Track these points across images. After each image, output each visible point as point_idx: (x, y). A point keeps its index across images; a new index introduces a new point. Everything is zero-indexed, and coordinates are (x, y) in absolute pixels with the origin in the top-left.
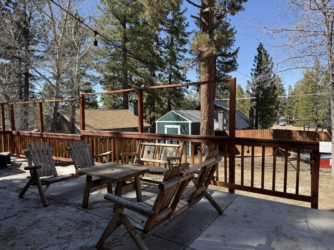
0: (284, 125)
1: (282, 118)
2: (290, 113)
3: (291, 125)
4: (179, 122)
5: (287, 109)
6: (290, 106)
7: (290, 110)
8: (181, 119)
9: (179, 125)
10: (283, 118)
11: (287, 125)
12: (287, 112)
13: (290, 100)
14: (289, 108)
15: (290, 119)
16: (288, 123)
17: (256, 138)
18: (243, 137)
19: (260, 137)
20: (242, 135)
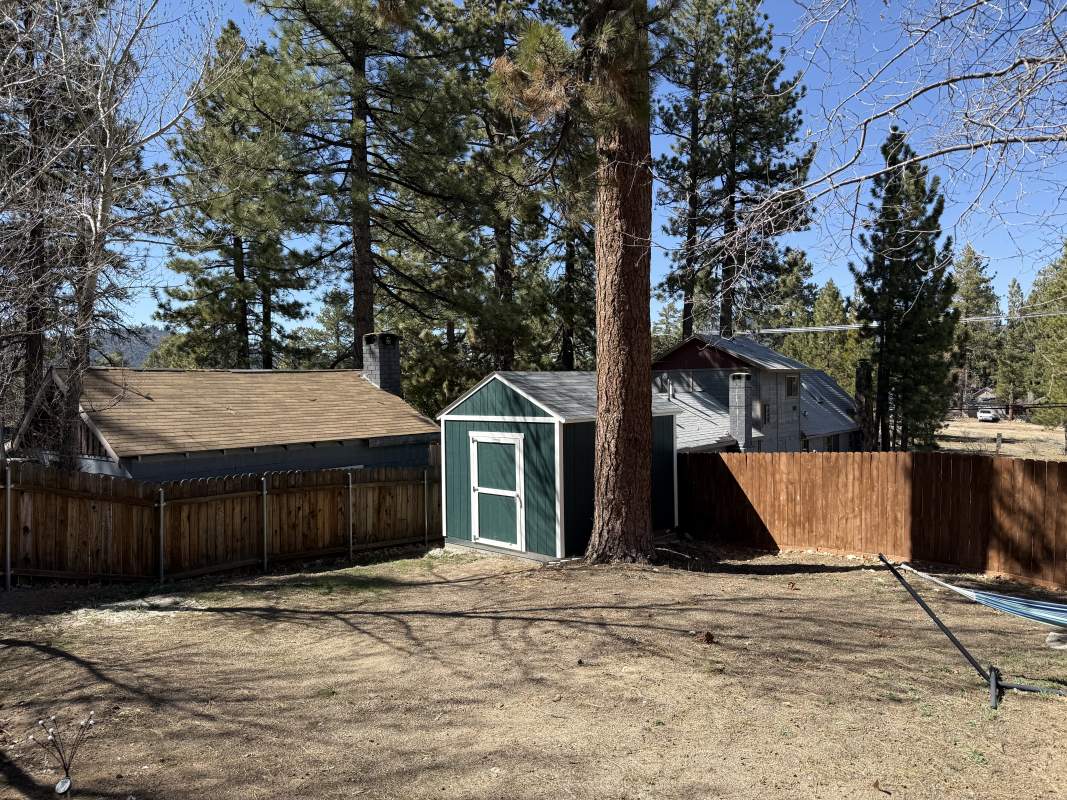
0: (995, 420)
1: (988, 394)
2: (1015, 378)
3: (1019, 421)
4: (519, 419)
5: (1004, 364)
6: (1016, 352)
7: (1016, 366)
8: (528, 409)
9: (519, 431)
10: (990, 396)
11: (1006, 418)
12: (1004, 372)
13: (1016, 334)
14: (1013, 358)
15: (1015, 398)
16: (1007, 413)
17: (840, 485)
18: (788, 480)
19: (857, 484)
20: (783, 472)
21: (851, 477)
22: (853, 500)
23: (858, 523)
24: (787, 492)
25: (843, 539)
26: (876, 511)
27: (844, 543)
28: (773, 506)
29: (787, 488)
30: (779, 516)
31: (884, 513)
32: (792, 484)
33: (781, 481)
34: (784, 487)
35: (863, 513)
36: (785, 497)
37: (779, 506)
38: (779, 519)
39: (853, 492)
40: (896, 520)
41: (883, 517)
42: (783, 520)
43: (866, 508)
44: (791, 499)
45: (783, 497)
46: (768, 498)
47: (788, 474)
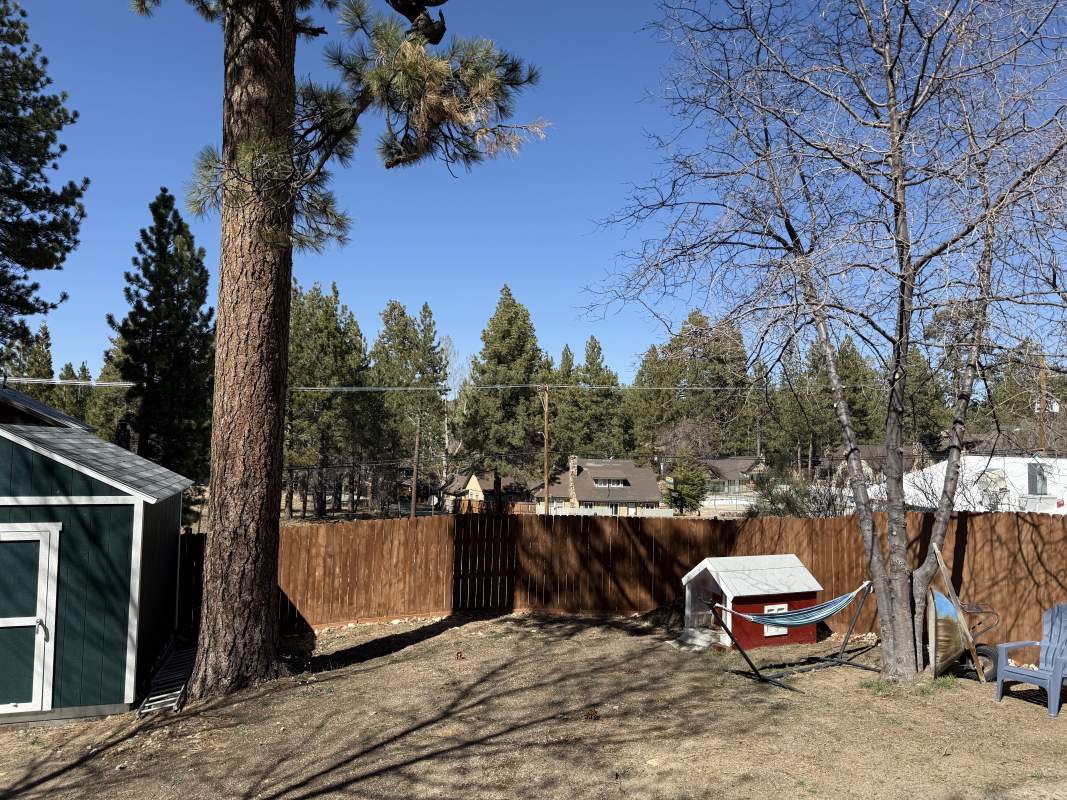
4: (54, 500)
8: (77, 484)
17: (385, 553)
18: (326, 553)
19: (402, 549)
20: (320, 546)
21: (396, 543)
22: (396, 566)
23: (401, 586)
24: (325, 567)
25: (385, 605)
26: (420, 572)
27: (386, 610)
28: (306, 584)
29: (325, 562)
30: (313, 595)
31: (427, 573)
32: (330, 556)
33: (318, 555)
34: (321, 562)
35: (407, 576)
36: (322, 572)
37: (314, 582)
38: (313, 597)
39: (398, 557)
40: (438, 578)
41: (426, 578)
42: (318, 598)
43: (410, 570)
44: (329, 573)
45: (319, 573)
46: (300, 576)
47: (326, 547)
